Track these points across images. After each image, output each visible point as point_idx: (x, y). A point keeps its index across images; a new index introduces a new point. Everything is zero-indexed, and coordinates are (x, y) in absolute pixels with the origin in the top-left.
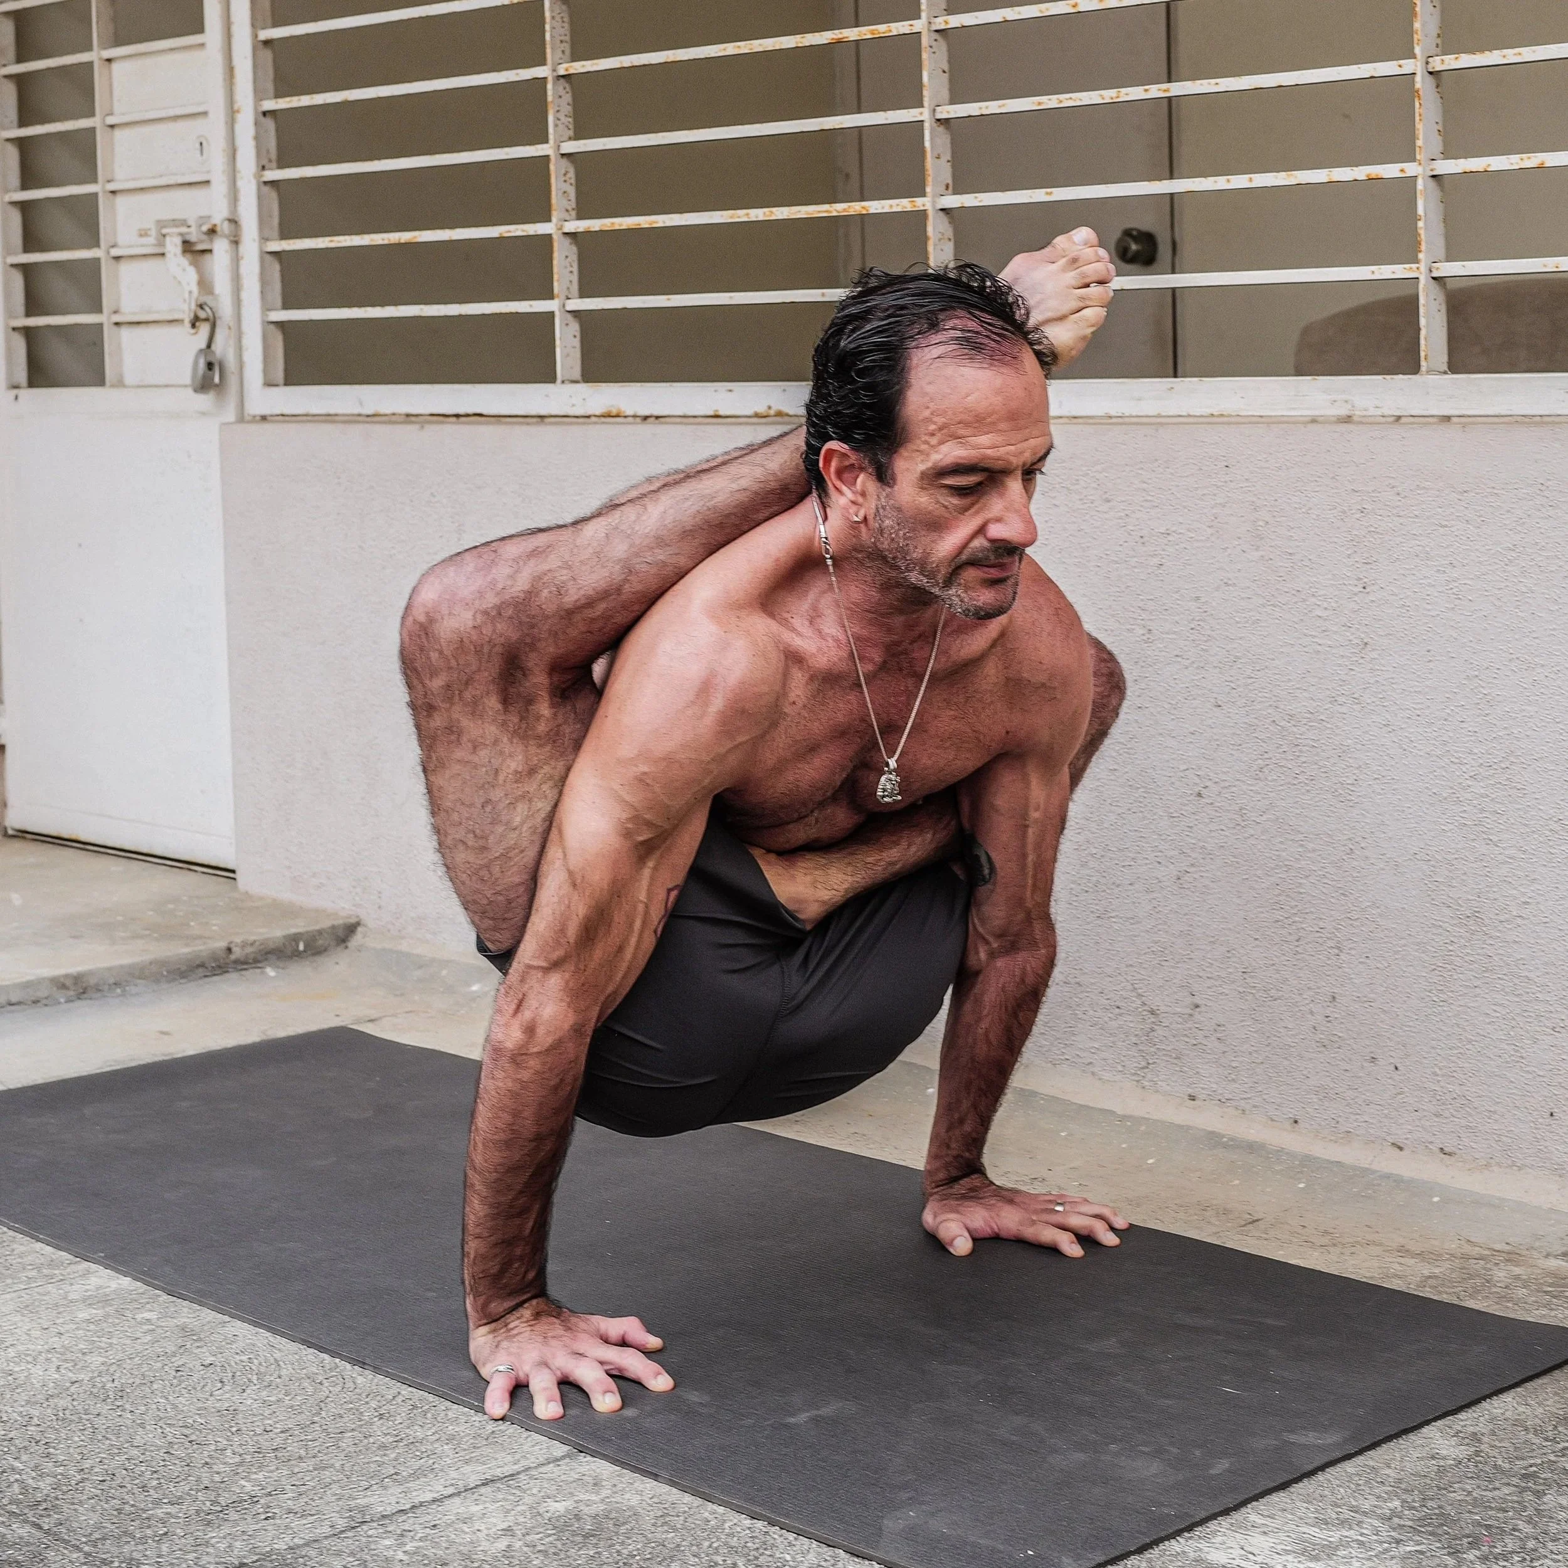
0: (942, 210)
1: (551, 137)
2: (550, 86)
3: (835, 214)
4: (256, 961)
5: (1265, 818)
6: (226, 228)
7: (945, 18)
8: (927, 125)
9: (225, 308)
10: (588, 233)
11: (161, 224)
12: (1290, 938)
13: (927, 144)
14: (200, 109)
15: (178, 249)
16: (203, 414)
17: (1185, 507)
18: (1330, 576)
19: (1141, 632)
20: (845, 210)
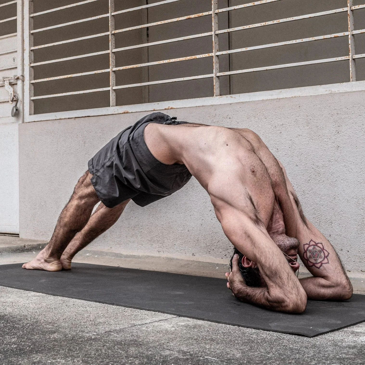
0: (217, 56)
1: (110, 48)
2: (110, 36)
3: (187, 59)
4: (31, 250)
5: (310, 192)
6: (21, 77)
7: (218, 10)
8: (213, 35)
9: (20, 97)
10: (119, 70)
11: (4, 78)
12: (317, 222)
13: (213, 40)
14: (16, 50)
15: (8, 84)
16: (13, 123)
17: (288, 118)
18: (328, 131)
19: (275, 149)
20: (190, 58)
